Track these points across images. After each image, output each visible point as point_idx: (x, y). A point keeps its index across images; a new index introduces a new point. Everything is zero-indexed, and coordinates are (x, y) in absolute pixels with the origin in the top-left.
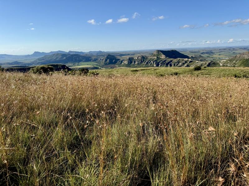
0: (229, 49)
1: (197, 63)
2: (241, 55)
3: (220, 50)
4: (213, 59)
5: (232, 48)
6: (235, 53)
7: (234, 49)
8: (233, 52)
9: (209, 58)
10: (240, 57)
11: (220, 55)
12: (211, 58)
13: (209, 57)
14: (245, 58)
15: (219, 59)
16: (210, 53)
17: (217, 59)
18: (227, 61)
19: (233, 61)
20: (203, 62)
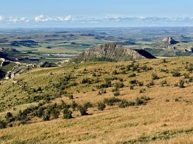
0: (64, 36)
1: (19, 65)
2: (91, 51)
3: (46, 36)
4: (40, 56)
5: (67, 34)
6: (75, 44)
7: (72, 35)
8: (72, 41)
9: (31, 55)
10: (89, 55)
11: (49, 48)
12: (35, 55)
13: (32, 53)
14: (97, 57)
15: (51, 56)
16: (28, 43)
17: (47, 57)
18: (71, 62)
19: (80, 62)
20: (29, 65)
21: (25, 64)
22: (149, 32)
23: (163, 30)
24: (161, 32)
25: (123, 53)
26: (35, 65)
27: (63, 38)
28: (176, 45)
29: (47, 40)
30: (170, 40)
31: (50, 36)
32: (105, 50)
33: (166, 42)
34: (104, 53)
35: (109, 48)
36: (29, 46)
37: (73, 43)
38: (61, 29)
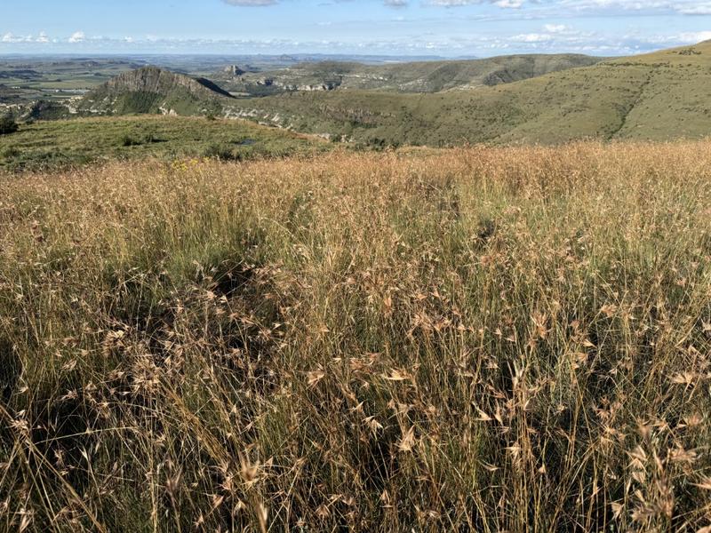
0: (83, 64)
2: (118, 81)
3: (54, 64)
4: (43, 93)
5: (87, 61)
6: (100, 75)
7: (95, 63)
8: (95, 72)
9: (28, 91)
10: (116, 88)
11: (59, 81)
12: (35, 91)
13: (29, 88)
14: (131, 90)
15: (61, 92)
16: (25, 74)
17: (55, 94)
18: (86, 99)
19: (102, 100)
20: (12, 106)
21: (4, 105)
22: (204, 61)
23: (221, 58)
24: (220, 60)
25: (174, 83)
26: (21, 107)
27: (81, 67)
28: (243, 76)
29: (57, 70)
30: (234, 70)
31: (62, 64)
32: (142, 78)
33: (230, 72)
34: (142, 82)
35: (149, 74)
36: (27, 78)
37: (97, 74)
38: (79, 55)
